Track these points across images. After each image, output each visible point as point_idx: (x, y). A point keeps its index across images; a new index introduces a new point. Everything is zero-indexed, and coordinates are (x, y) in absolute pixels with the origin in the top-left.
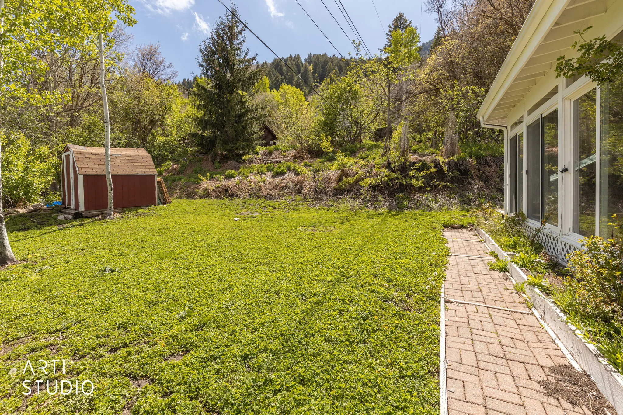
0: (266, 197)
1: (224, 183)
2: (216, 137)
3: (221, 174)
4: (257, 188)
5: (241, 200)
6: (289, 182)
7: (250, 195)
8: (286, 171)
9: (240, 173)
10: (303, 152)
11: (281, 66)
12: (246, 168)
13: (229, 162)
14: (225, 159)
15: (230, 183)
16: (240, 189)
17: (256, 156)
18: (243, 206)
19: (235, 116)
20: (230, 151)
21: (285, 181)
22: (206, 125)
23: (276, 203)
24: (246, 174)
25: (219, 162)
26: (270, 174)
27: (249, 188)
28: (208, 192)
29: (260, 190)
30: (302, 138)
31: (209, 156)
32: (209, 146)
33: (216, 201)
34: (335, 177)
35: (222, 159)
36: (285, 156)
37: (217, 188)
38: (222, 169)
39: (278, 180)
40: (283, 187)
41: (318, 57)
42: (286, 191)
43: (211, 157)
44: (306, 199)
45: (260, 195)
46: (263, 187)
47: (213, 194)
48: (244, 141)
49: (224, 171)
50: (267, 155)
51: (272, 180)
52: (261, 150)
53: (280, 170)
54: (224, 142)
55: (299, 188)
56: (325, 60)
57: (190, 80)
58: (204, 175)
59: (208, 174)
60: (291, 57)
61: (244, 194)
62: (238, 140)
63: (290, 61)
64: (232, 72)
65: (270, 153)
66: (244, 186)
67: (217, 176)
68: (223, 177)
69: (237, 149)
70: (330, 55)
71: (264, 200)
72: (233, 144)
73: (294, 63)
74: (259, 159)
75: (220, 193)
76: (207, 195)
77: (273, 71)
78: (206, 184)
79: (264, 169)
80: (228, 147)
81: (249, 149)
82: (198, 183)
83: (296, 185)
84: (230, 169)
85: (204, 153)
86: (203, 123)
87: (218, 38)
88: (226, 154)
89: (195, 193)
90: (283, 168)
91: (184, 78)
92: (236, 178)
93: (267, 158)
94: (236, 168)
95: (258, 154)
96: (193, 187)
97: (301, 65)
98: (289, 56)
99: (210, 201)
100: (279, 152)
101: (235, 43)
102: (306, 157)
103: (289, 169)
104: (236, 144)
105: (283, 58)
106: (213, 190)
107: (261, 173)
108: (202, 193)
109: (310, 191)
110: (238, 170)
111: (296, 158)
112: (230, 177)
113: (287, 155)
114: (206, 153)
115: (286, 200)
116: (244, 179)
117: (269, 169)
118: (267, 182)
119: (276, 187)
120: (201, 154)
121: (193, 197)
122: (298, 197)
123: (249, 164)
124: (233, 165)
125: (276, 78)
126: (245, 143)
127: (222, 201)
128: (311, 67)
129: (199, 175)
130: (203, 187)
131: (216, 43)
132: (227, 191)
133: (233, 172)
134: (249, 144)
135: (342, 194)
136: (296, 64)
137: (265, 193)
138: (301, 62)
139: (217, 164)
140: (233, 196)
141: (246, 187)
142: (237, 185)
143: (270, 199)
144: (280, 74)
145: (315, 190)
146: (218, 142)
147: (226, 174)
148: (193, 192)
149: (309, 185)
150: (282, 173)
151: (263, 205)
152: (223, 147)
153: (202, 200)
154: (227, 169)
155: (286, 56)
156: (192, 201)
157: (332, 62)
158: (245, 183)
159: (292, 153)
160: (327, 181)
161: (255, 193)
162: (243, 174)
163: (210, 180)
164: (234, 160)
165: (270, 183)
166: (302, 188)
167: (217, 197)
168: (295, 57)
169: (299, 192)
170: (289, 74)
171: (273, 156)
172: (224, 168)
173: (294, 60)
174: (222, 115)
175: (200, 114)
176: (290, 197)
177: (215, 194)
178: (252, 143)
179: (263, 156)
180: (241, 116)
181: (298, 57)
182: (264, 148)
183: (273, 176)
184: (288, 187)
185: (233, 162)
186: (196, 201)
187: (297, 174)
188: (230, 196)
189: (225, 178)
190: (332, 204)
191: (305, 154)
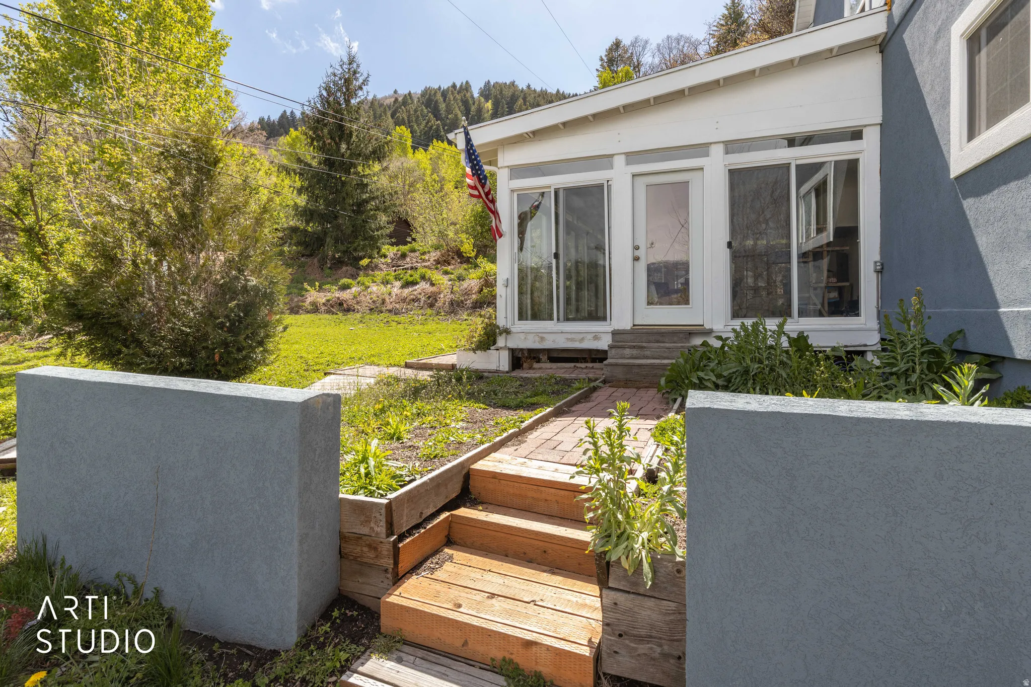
0: (390, 311)
1: (337, 295)
2: (325, 233)
3: (332, 284)
4: (380, 301)
5: (358, 316)
6: (420, 294)
7: (371, 310)
8: (419, 280)
9: (358, 283)
10: (449, 255)
11: (437, 101)
12: (367, 275)
13: (344, 268)
14: (338, 264)
15: (346, 295)
16: (358, 303)
17: (383, 260)
18: (361, 321)
19: (353, 205)
20: (345, 252)
21: (415, 293)
22: (312, 217)
23: (401, 318)
24: (367, 283)
25: (330, 268)
26: (398, 284)
27: (370, 301)
28: (317, 306)
29: (383, 303)
30: (447, 235)
31: (316, 260)
32: (316, 246)
33: (327, 316)
34: (476, 289)
35: (334, 263)
36: (424, 261)
37: (328, 301)
38: (334, 277)
39: (406, 291)
40: (413, 300)
41: (500, 87)
42: (416, 304)
43: (319, 261)
44: (438, 313)
45: (384, 309)
46: (387, 300)
47: (323, 308)
48: (366, 239)
49: (337, 280)
50: (399, 259)
51: (400, 291)
52: (391, 251)
53: (411, 279)
54: (337, 240)
55: (432, 301)
56: (513, 95)
57: (272, 119)
58: (312, 285)
59: (317, 284)
60: (454, 86)
61: (363, 308)
62: (357, 238)
63: (453, 93)
64: (348, 143)
65: (404, 256)
66: (363, 298)
67: (327, 286)
68: (337, 288)
69: (355, 250)
70: (522, 85)
71: (388, 314)
72: (350, 243)
73: (459, 97)
74: (388, 265)
75: (332, 307)
76: (315, 309)
77: (422, 110)
78: (313, 295)
79: (391, 278)
80: (342, 248)
81: (372, 250)
82: (303, 296)
83: (429, 297)
84: (345, 277)
85: (307, 256)
86: (307, 214)
87: (328, 95)
88: (340, 257)
89: (299, 307)
90: (417, 276)
91: (261, 115)
92: (354, 289)
93: (400, 263)
94: (354, 277)
95: (385, 256)
96: (296, 300)
97: (471, 102)
98: (450, 84)
99: (321, 316)
100: (417, 254)
101: (353, 101)
102: (453, 262)
103: (423, 278)
104: (354, 242)
105: (440, 87)
106: (323, 304)
107: (386, 282)
108: (309, 307)
109: (445, 304)
110: (356, 278)
111: (439, 263)
112: (345, 287)
113: (427, 258)
114: (310, 255)
115: (416, 314)
116: (363, 291)
117: (397, 278)
118: (393, 294)
119: (404, 300)
120: (303, 256)
121: (297, 313)
122: (429, 311)
123: (373, 271)
124: (349, 272)
125: (427, 123)
126: (367, 242)
127: (335, 316)
128: (489, 105)
129: (306, 285)
130: (309, 300)
131: (325, 101)
132: (341, 304)
133: (350, 281)
134: (373, 243)
135: (481, 307)
136: (462, 100)
137: (390, 307)
138: (472, 97)
139: (328, 271)
140: (348, 310)
141: (366, 300)
142: (355, 297)
143: (396, 314)
144: (435, 116)
145: (452, 303)
146: (328, 240)
147: (340, 284)
148: (296, 307)
149: (445, 297)
150: (414, 283)
151: (386, 320)
152: (336, 247)
153: (309, 315)
154: (342, 278)
155: (445, 85)
156: (297, 316)
157: (524, 99)
158: (364, 295)
159: (434, 255)
160: (467, 293)
161: (377, 307)
162: (363, 284)
163: (319, 291)
164: (351, 265)
165: (396, 295)
166: (436, 301)
167: (328, 312)
168: (461, 86)
169: (431, 306)
170: (450, 116)
171: (408, 259)
172: (336, 276)
173: (459, 92)
174: (334, 203)
175: (302, 201)
176: (420, 312)
177: (326, 308)
178: (377, 243)
179: (393, 260)
180: (362, 204)
181: (466, 87)
182: (395, 248)
183: (402, 287)
184: (418, 300)
185: (349, 268)
186: (303, 316)
187: (432, 285)
188: (345, 310)
189: (339, 288)
190: (467, 318)
191: (453, 258)
